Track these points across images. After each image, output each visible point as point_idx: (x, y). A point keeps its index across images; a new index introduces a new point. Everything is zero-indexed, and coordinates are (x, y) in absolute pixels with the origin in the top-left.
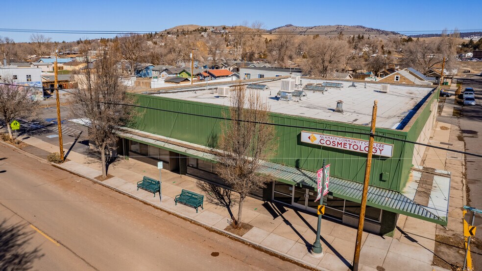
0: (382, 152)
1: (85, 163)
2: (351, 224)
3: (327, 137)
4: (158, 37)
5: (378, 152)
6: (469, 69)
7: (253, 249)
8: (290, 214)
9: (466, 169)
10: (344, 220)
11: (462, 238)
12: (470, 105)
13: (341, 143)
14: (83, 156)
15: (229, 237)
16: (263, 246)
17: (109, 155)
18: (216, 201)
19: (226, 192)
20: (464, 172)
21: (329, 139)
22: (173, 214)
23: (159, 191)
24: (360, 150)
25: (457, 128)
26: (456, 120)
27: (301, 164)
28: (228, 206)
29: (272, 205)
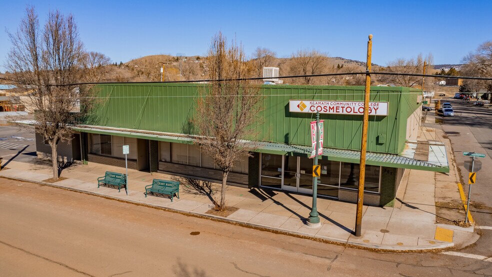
0: (377, 111)
1: (31, 170)
2: (348, 199)
3: (318, 102)
4: (123, 67)
5: (373, 111)
6: (444, 93)
7: (241, 227)
8: (280, 196)
9: (454, 156)
10: (340, 197)
11: (460, 202)
12: (450, 116)
13: (333, 108)
14: (28, 164)
15: (211, 220)
16: (252, 223)
17: (63, 161)
18: (195, 191)
19: (206, 184)
20: (453, 158)
21: (319, 105)
22: (143, 205)
23: (125, 186)
24: (354, 112)
25: (441, 131)
26: (439, 126)
27: (291, 140)
28: (209, 195)
29: (259, 190)
